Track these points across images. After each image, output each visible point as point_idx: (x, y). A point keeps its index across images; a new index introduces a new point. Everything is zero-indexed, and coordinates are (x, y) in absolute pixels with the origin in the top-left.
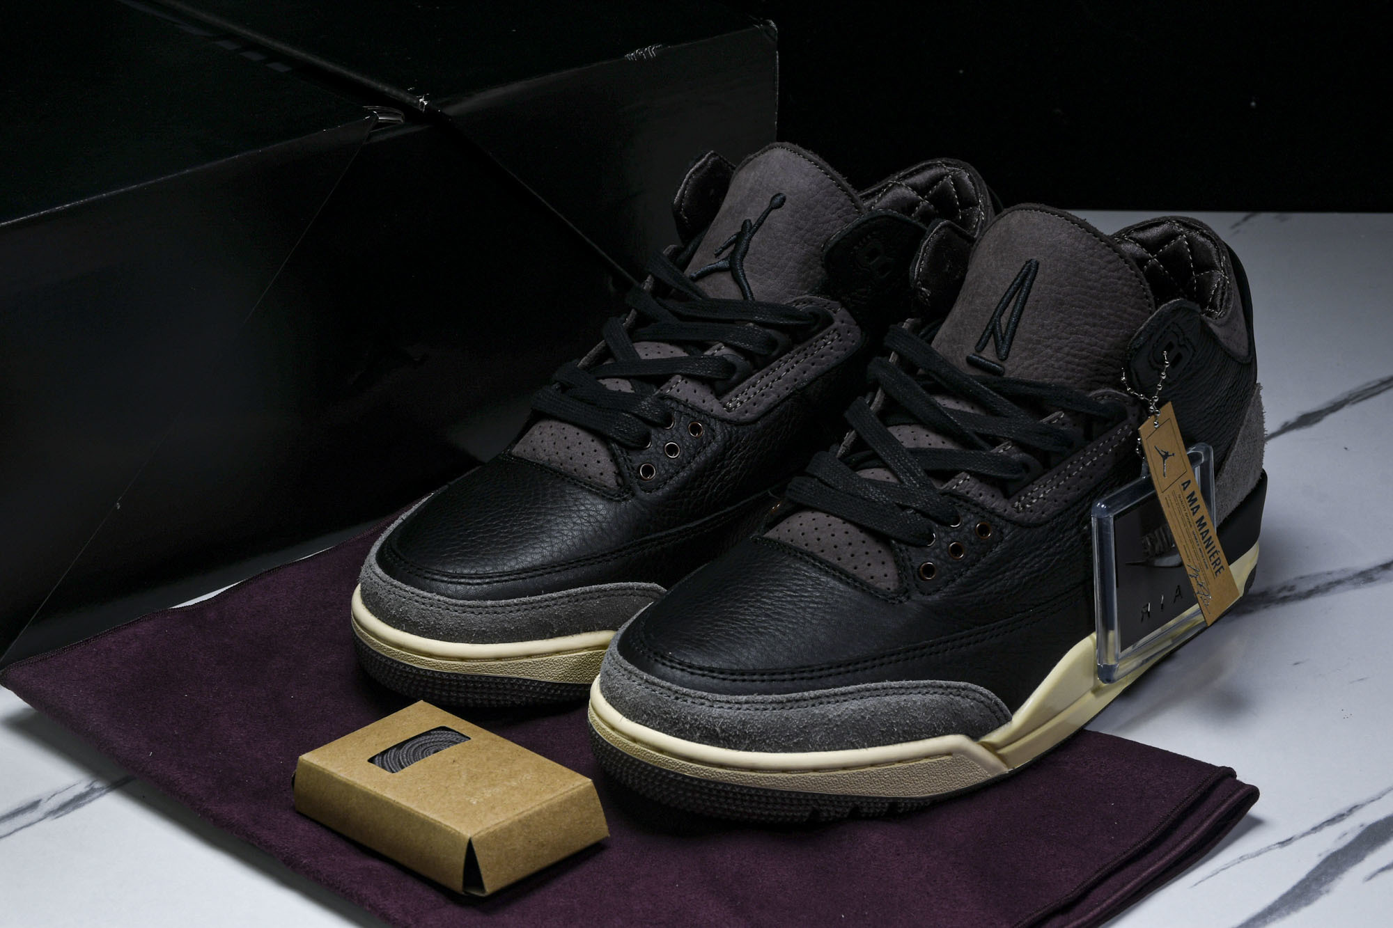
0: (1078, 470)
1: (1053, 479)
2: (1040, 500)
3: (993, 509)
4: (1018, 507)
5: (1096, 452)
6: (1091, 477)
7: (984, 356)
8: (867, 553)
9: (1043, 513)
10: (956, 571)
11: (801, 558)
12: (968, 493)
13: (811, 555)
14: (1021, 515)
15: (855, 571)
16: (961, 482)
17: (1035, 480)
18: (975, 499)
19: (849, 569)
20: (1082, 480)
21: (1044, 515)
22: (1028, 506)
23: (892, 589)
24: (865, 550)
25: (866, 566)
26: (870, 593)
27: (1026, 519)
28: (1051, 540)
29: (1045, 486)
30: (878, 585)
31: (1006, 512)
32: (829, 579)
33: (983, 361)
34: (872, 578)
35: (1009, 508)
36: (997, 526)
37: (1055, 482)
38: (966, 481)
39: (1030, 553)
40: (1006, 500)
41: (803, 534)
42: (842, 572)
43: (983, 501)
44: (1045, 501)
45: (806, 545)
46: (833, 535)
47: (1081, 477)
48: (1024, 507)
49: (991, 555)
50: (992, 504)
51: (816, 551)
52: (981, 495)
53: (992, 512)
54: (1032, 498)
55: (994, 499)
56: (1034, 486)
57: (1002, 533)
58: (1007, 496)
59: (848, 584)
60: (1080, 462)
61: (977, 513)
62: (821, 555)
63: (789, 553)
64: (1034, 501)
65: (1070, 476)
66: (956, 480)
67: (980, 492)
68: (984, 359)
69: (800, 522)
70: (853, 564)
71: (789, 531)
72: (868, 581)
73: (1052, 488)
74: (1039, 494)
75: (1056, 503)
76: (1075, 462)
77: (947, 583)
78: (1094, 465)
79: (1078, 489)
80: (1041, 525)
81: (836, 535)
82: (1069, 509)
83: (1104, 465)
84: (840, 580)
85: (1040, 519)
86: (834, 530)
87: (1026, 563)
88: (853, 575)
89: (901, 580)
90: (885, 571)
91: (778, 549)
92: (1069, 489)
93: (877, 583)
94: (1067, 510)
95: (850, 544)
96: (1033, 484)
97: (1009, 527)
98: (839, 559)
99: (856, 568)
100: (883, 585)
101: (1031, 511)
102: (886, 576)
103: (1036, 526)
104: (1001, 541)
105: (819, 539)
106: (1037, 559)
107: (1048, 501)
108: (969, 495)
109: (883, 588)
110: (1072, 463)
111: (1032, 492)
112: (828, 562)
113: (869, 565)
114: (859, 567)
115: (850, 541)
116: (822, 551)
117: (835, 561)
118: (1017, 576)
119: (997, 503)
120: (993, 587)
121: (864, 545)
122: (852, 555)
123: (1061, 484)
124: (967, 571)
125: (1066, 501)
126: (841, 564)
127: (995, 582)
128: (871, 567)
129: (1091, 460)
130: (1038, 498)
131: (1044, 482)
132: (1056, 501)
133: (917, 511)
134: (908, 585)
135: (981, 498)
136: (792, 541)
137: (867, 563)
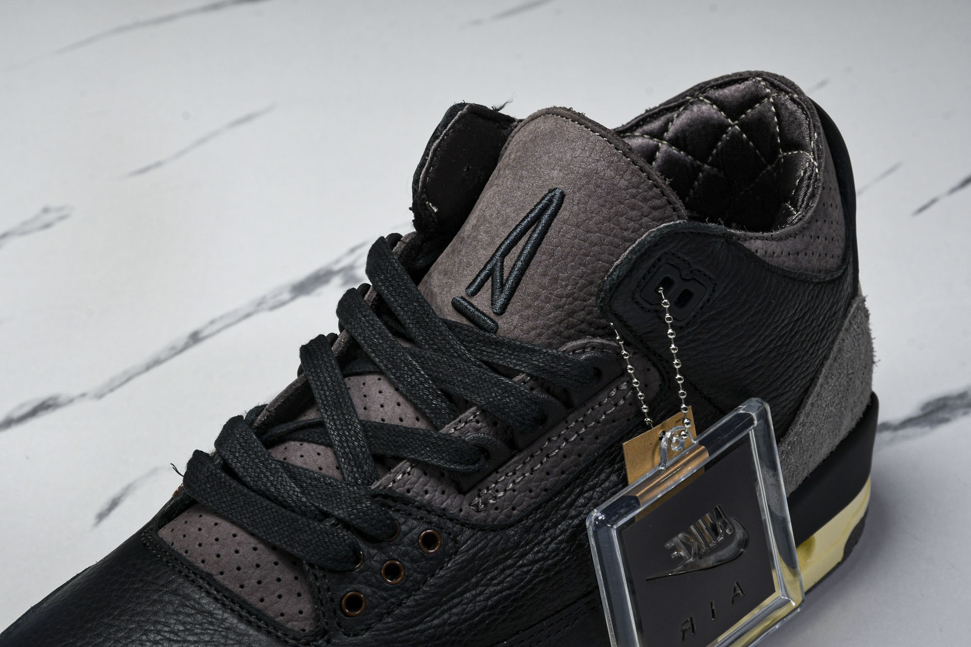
0: (559, 448)
1: (524, 463)
2: (508, 493)
3: (444, 509)
4: (477, 505)
5: (582, 421)
6: (580, 456)
7: (475, 303)
8: (279, 580)
9: (514, 509)
10: (393, 600)
11: (193, 581)
12: (408, 491)
13: (208, 578)
14: (482, 514)
15: (260, 605)
16: (399, 477)
17: (500, 466)
18: (418, 498)
19: (253, 600)
20: (566, 461)
21: (515, 512)
22: (491, 501)
23: (307, 629)
24: (277, 574)
25: (275, 598)
26: (277, 637)
27: (490, 519)
28: (527, 544)
29: (514, 474)
30: (289, 625)
31: (462, 513)
32: (226, 615)
33: (472, 309)
34: (282, 615)
35: (465, 507)
36: (449, 534)
37: (528, 467)
38: (406, 475)
39: (497, 564)
40: (462, 496)
41: (200, 545)
42: (243, 604)
43: (429, 502)
44: (516, 493)
45: (203, 561)
46: (237, 552)
47: (565, 456)
48: (485, 503)
49: (442, 573)
50: (442, 504)
51: (214, 572)
52: (426, 492)
53: (443, 513)
54: (497, 491)
55: (445, 496)
56: (498, 475)
57: (456, 542)
58: (462, 491)
59: (249, 623)
60: (562, 438)
61: (422, 518)
62: (219, 578)
63: (180, 572)
64: (501, 494)
65: (548, 456)
66: (392, 475)
67: (426, 487)
68: (473, 306)
69: (199, 526)
70: (259, 595)
71: (185, 536)
72: (277, 619)
73: (524, 474)
74: (507, 485)
75: (532, 494)
76: (554, 439)
77: (380, 617)
78: (582, 439)
79: (563, 473)
80: (511, 526)
81: (241, 552)
82: (550, 500)
83: (597, 438)
84: (240, 617)
85: (509, 517)
86: (239, 544)
87: (492, 579)
88: (258, 610)
89: (317, 619)
90: (300, 606)
91: (168, 562)
92: (548, 474)
93: (288, 622)
94: (547, 502)
95: (258, 566)
96: (497, 472)
97: (468, 532)
98: (242, 586)
99: (262, 600)
100: (296, 625)
101: (497, 509)
102: (301, 612)
103: (505, 527)
104: (456, 554)
105: (218, 556)
106: (508, 572)
107: (520, 492)
108: (409, 495)
109: (296, 629)
110: (549, 440)
111: (496, 483)
112: (227, 589)
113: (280, 597)
114: (266, 599)
115: (258, 562)
116: (222, 573)
117: (237, 589)
118: (481, 598)
119: (449, 501)
120: (446, 616)
121: (276, 567)
122: (259, 582)
123: (536, 468)
124: (408, 598)
125: (546, 490)
126: (244, 594)
127: (451, 608)
128: (283, 600)
129: (577, 433)
130: (505, 491)
131: (512, 468)
132: (531, 491)
133: (339, 520)
134: (327, 623)
135: (427, 496)
136: (186, 552)
137: (277, 594)
